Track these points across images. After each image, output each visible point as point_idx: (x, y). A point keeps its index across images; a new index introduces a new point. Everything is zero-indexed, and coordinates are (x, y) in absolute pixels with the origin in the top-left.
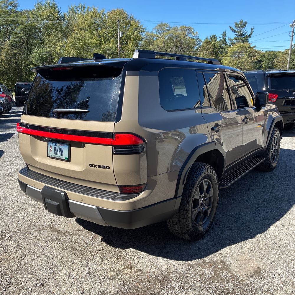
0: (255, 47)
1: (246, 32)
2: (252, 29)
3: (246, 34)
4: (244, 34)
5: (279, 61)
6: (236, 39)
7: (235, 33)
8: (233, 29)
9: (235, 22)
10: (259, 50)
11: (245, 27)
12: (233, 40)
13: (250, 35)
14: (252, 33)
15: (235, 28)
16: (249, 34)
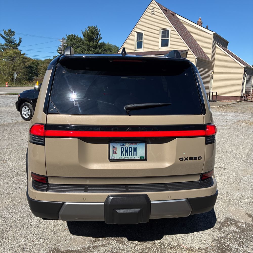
0: (25, 54)
1: (15, 41)
2: (20, 39)
3: (15, 42)
4: (13, 41)
5: (42, 68)
6: (7, 45)
7: (5, 39)
8: (3, 36)
9: (4, 30)
10: (29, 57)
11: (14, 35)
12: (4, 46)
13: (19, 44)
14: (20, 42)
15: (4, 35)
16: (17, 42)
